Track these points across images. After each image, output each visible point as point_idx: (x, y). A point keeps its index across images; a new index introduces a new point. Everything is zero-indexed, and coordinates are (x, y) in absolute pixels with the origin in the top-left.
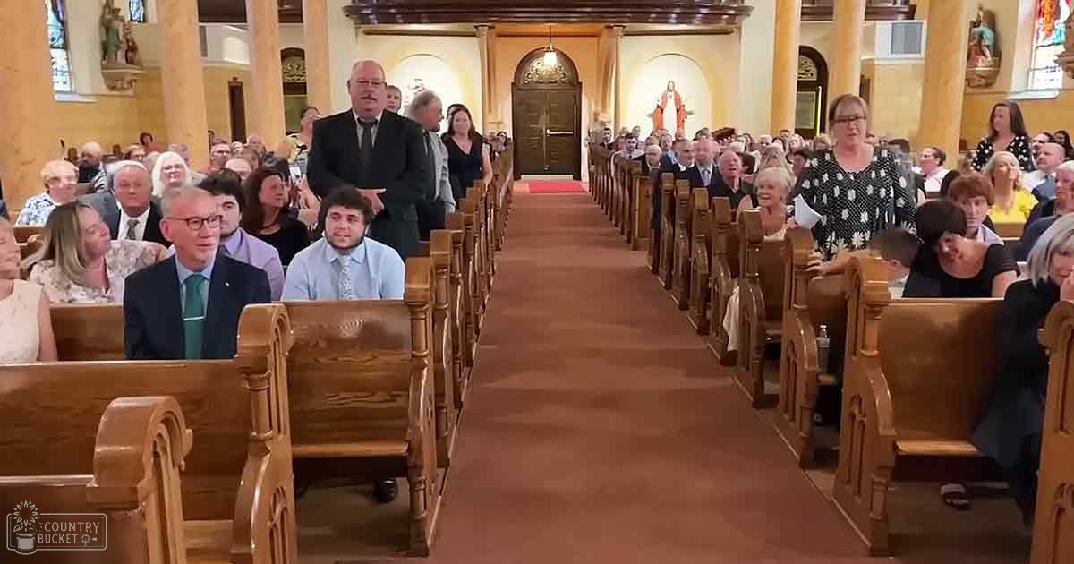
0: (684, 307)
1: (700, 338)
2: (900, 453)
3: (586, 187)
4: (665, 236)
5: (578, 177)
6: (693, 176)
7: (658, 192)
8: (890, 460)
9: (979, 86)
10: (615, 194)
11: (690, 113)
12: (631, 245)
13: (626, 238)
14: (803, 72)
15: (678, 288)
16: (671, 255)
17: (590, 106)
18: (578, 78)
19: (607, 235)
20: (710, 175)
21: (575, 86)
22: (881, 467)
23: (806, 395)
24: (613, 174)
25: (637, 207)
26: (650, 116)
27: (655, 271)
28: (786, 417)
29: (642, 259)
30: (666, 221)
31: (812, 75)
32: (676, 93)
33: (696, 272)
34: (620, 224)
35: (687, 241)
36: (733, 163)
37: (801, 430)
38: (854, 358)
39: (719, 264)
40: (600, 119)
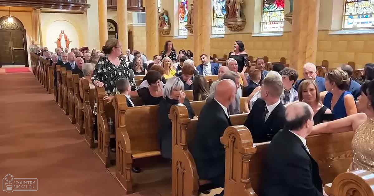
0: (67, 114)
1: (73, 125)
2: (133, 158)
3: (31, 70)
4: (59, 88)
5: (27, 65)
6: (68, 66)
7: (55, 72)
8: (131, 161)
9: (165, 34)
10: (41, 72)
11: (71, 42)
12: (48, 92)
13: (46, 89)
14: (110, 28)
15: (65, 107)
16: (61, 95)
17: (30, 39)
18: (24, 28)
19: (39, 88)
20: (74, 65)
21: (22, 31)
22: (128, 164)
23: (106, 142)
24: (40, 65)
25: (49, 77)
26: (56, 42)
27: (57, 101)
28: (101, 150)
29: (51, 97)
30: (59, 82)
31: (113, 29)
32: (64, 34)
33: (70, 102)
34: (44, 84)
35: (67, 90)
36: (80, 61)
37: (105, 155)
38: (118, 129)
39: (77, 97)
40: (35, 43)
